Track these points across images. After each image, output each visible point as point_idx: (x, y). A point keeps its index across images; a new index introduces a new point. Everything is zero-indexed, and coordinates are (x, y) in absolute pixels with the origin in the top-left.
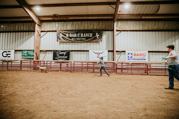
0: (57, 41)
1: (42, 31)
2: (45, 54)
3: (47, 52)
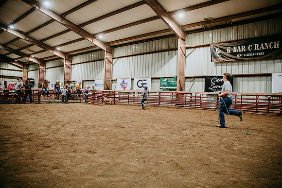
0: (212, 61)
1: (187, 48)
2: (192, 83)
3: (196, 79)
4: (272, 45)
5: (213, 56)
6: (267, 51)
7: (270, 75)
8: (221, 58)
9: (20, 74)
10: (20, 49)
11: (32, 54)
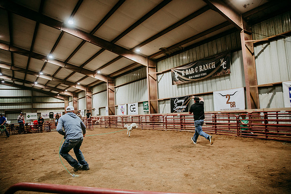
0: (173, 84)
1: (158, 74)
2: (164, 105)
3: (166, 101)
4: (211, 66)
5: (173, 79)
6: (208, 72)
7: (212, 93)
8: (179, 81)
9: (62, 105)
10: (56, 86)
11: (66, 89)
